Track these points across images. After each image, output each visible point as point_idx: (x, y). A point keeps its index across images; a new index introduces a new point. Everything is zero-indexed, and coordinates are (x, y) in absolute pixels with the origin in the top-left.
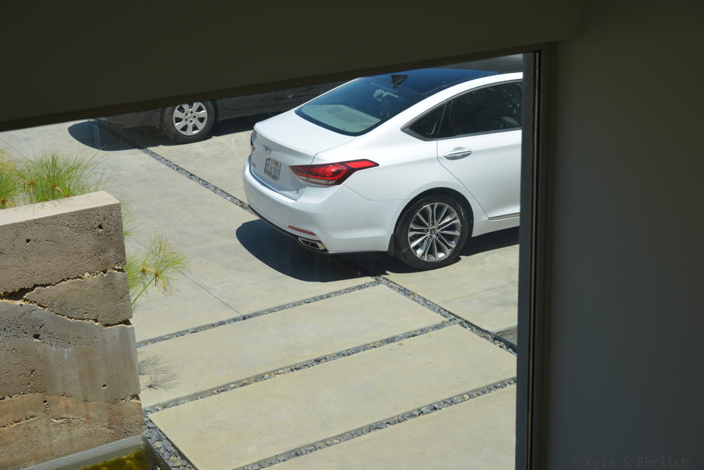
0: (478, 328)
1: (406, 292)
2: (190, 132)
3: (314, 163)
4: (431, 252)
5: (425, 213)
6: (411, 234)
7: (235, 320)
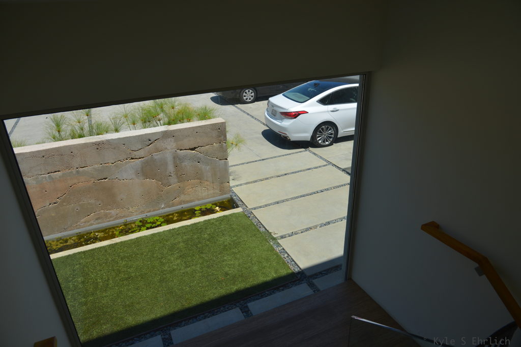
0: (338, 167)
1: (315, 154)
2: (248, 100)
3: (288, 111)
4: (324, 142)
5: (322, 129)
6: (318, 136)
7: (260, 160)
